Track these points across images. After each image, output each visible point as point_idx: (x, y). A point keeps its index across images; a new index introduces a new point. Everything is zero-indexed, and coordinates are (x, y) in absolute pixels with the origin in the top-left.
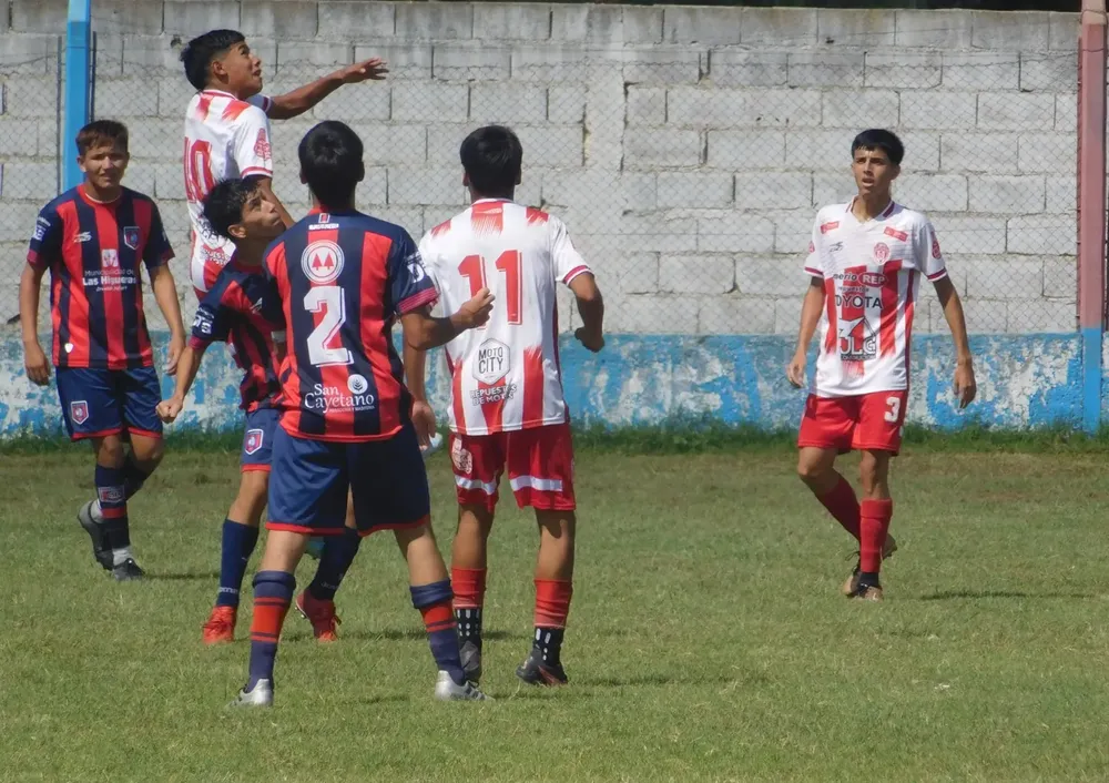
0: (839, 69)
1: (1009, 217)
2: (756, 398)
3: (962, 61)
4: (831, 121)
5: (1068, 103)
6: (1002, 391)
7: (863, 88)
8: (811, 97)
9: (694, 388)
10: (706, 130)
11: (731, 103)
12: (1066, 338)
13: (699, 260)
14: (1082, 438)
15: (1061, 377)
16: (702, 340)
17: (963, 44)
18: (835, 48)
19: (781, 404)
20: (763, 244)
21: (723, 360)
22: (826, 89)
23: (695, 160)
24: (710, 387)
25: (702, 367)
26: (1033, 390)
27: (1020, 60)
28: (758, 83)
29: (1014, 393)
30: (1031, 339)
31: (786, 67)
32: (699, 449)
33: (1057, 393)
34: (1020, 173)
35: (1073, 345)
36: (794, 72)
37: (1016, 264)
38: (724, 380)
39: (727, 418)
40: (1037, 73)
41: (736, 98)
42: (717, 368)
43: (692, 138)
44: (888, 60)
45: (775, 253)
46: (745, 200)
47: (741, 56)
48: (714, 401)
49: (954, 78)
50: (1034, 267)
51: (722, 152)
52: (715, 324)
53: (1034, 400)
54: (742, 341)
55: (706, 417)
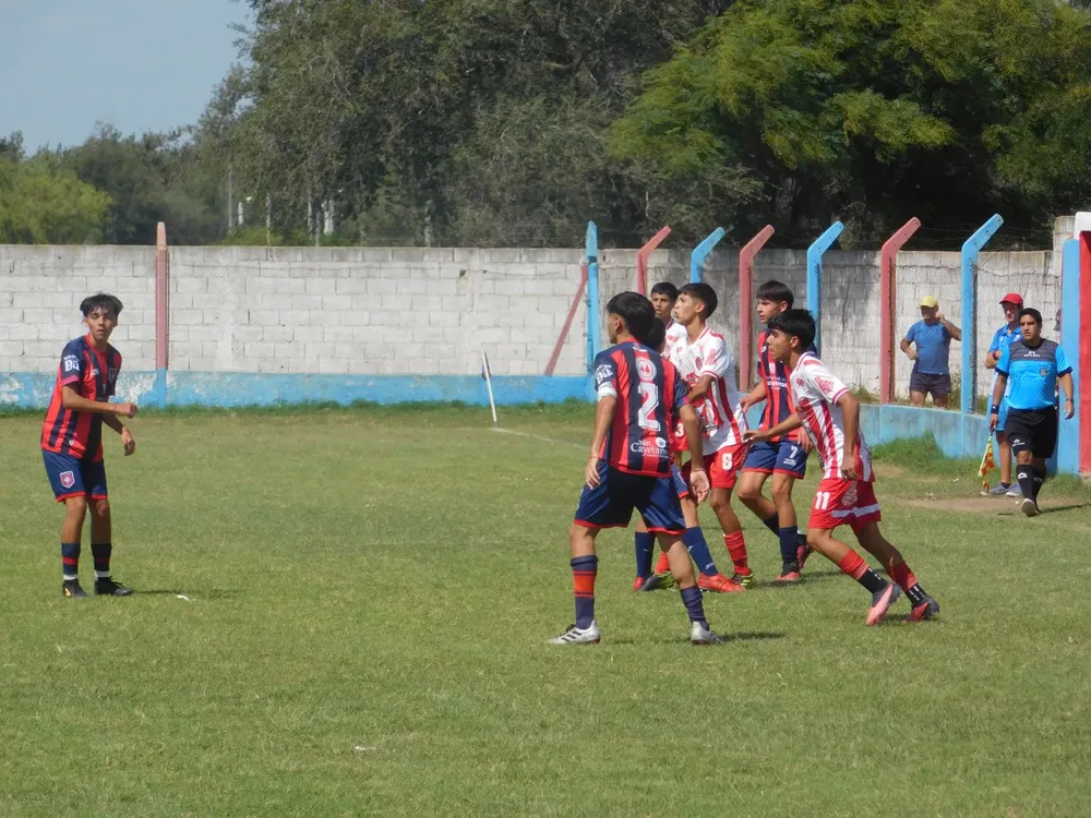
0: (63, 269)
1: (129, 326)
2: (31, 396)
3: (111, 264)
4: (60, 289)
5: (152, 281)
6: (127, 393)
7: (73, 276)
8: (52, 280)
9: (9, 393)
10: (13, 293)
11: (21, 282)
12: (152, 373)
13: (10, 343)
14: (158, 411)
15: (150, 388)
16: (11, 374)
17: (111, 259)
18: (62, 260)
19: (42, 399)
20: (34, 337)
21: (19, 382)
22: (59, 276)
23: (8, 304)
24: (14, 392)
25: (11, 384)
26: (138, 393)
27: (133, 265)
28: (32, 274)
29: (131, 394)
30: (138, 373)
31: (43, 268)
32: (10, 416)
33: (148, 394)
34: (133, 309)
35: (155, 376)
36: (46, 271)
37: (133, 344)
38: (20, 389)
39: (21, 405)
40: (140, 269)
41: (24, 280)
42: (17, 385)
43: (7, 296)
44: (82, 265)
45: (39, 340)
46: (27, 320)
47: (26, 264)
48: (16, 398)
49: (108, 271)
50: (139, 345)
51: (19, 301)
52: (17, 367)
53: (140, 397)
54: (27, 374)
55: (13, 404)
